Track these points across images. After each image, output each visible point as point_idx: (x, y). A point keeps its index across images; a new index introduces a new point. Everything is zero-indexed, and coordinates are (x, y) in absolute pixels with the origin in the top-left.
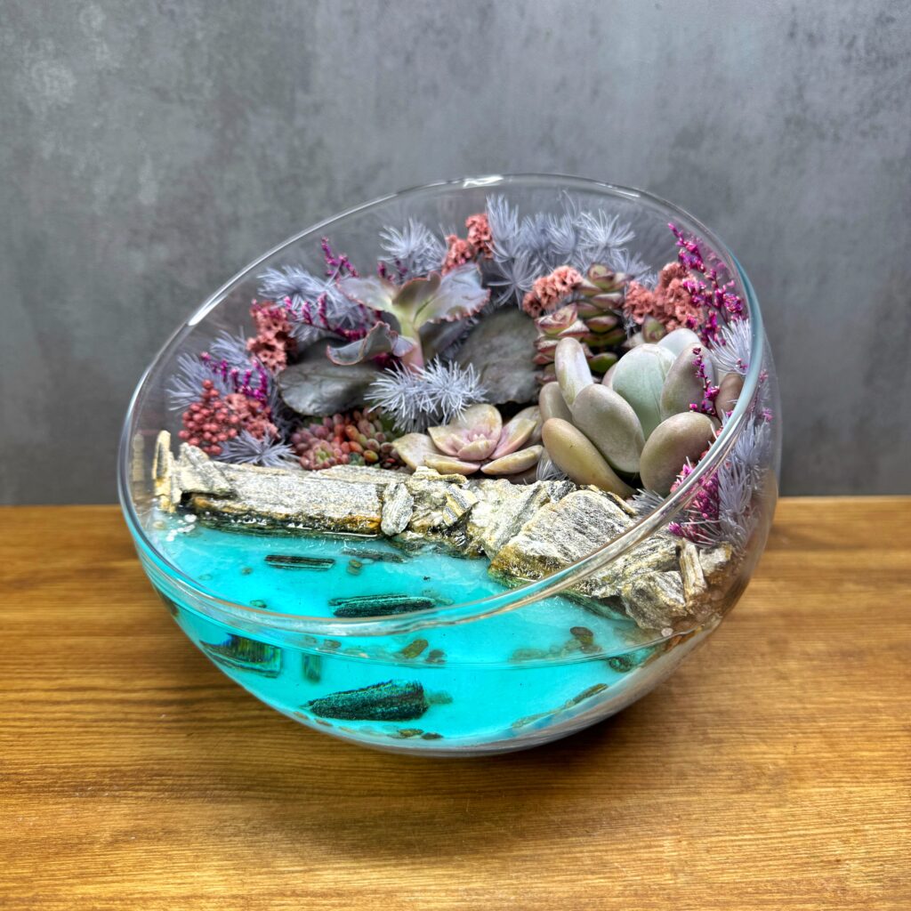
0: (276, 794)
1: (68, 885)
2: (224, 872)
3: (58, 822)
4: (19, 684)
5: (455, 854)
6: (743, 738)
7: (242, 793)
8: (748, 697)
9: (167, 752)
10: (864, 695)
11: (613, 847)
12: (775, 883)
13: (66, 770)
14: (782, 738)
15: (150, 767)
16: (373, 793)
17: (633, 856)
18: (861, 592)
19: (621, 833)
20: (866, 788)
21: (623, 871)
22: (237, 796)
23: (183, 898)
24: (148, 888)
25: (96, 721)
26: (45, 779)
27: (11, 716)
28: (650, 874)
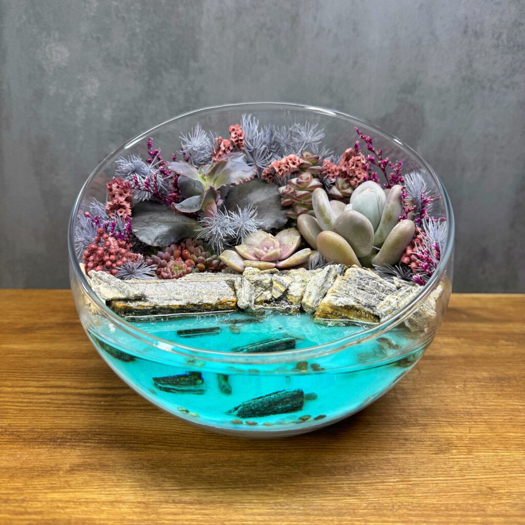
0: (166, 447)
1: (43, 493)
2: (134, 489)
3: (40, 458)
4: (22, 383)
5: (268, 483)
6: (440, 424)
7: (146, 446)
8: (442, 401)
9: (104, 422)
10: (511, 402)
11: (361, 482)
12: (458, 505)
13: (45, 430)
14: (462, 424)
15: (94, 430)
16: (222, 448)
17: (373, 487)
18: (509, 345)
19: (366, 474)
20: (512, 454)
21: (367, 495)
22: (144, 447)
23: (109, 502)
24: (90, 496)
25: (64, 404)
26: (34, 435)
27: (16, 400)
28: (383, 498)
